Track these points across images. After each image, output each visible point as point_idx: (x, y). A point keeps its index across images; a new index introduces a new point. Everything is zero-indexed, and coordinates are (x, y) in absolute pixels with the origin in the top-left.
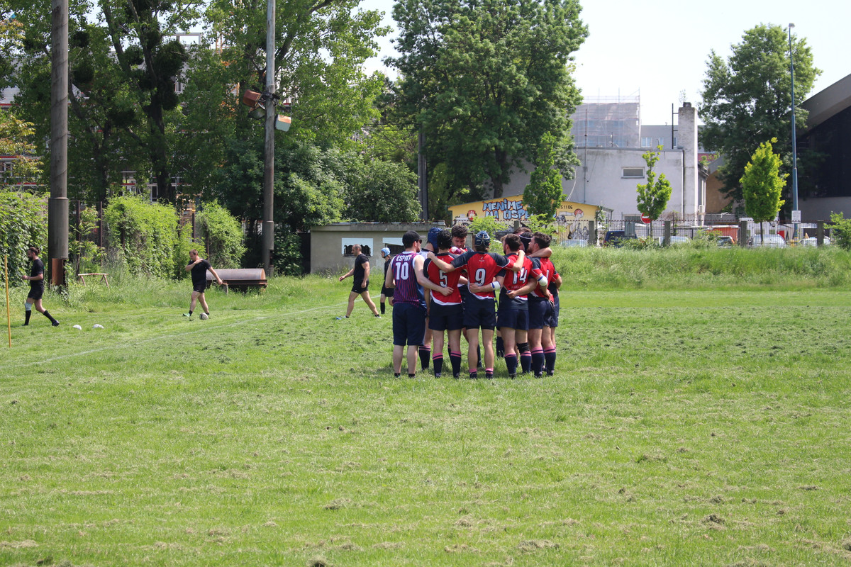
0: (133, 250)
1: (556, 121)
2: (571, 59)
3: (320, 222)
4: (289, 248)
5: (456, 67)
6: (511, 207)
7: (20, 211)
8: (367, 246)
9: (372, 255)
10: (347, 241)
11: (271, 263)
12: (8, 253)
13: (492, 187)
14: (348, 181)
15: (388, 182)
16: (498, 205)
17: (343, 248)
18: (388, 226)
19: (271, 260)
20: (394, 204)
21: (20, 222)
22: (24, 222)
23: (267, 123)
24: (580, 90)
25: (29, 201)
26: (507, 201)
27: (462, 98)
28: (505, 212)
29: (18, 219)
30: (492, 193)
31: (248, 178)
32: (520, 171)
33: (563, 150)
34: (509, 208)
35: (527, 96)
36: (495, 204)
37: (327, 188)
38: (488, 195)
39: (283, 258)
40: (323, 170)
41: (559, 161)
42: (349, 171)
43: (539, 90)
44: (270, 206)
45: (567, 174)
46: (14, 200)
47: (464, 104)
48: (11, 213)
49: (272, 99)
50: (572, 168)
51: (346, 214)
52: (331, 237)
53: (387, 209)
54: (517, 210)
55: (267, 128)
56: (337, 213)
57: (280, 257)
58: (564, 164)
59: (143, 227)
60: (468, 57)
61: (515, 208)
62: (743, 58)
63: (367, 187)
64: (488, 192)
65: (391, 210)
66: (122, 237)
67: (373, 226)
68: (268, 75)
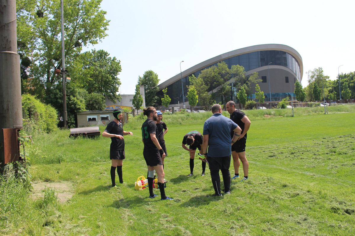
0: (34, 121)
1: (116, 88)
2: (119, 74)
3: (81, 111)
10: (89, 117)
11: (67, 125)
14: (85, 99)
15: (96, 99)
16: (107, 108)
17: (88, 119)
18: (102, 111)
23: (63, 80)
33: (118, 95)
34: (110, 108)
37: (81, 101)
39: (70, 123)
40: (79, 96)
42: (85, 96)
44: (65, 106)
51: (86, 109)
52: (83, 116)
54: (112, 109)
56: (84, 108)
58: (119, 98)
59: (38, 110)
62: (145, 77)
63: (90, 101)
65: (98, 107)
66: (30, 115)
67: (97, 111)
68: (63, 64)
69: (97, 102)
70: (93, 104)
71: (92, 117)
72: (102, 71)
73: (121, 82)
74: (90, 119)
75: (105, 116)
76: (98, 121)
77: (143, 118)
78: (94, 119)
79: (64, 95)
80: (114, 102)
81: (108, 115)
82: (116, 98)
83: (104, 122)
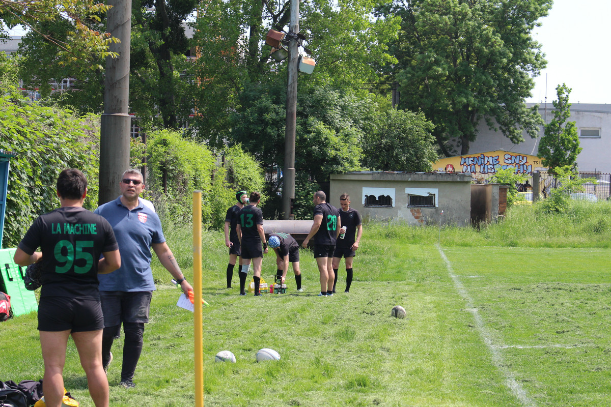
0: (175, 195)
1: (524, 82)
2: (539, 25)
3: (340, 168)
4: (309, 197)
5: (433, 29)
6: (488, 162)
7: (57, 135)
8: (388, 197)
9: (393, 205)
10: (367, 191)
11: (292, 213)
12: (41, 195)
13: (459, 144)
14: (363, 129)
15: (404, 131)
16: (476, 160)
17: (364, 198)
18: (412, 176)
19: (292, 209)
20: (410, 154)
21: (58, 149)
22: (64, 149)
23: (291, 64)
24: (544, 55)
25: (68, 121)
26: (484, 156)
27: (440, 58)
28: (482, 166)
29: (55, 145)
30: (459, 150)
31: (265, 123)
32: (490, 129)
33: (529, 110)
34: (486, 162)
35: (501, 58)
36: (472, 159)
37: (346, 135)
38: (455, 151)
39: (303, 207)
40: (342, 116)
41: (525, 121)
42: (365, 119)
43: (511, 53)
44: (291, 152)
45: (533, 133)
46: (48, 118)
47: (442, 64)
48: (46, 135)
49: (297, 40)
50: (538, 127)
51: (364, 163)
52: (351, 186)
53: (404, 158)
54: (493, 165)
55: (290, 70)
56: (356, 161)
57: (299, 206)
58: (530, 123)
59: (188, 169)
60: (447, 20)
61: (491, 163)
63: (382, 136)
64: (456, 149)
65: (408, 160)
66: (164, 180)
67: (396, 175)
68: (292, 14)
69: (407, 141)
70: (390, 148)
71: (377, 192)
72: (466, 14)
73: (545, 59)
74: (371, 200)
75: (423, 192)
76: (398, 208)
77: (557, 210)
78: (385, 201)
79: (289, 115)
80: (515, 139)
81: (434, 191)
82: (519, 120)
83: (418, 212)
